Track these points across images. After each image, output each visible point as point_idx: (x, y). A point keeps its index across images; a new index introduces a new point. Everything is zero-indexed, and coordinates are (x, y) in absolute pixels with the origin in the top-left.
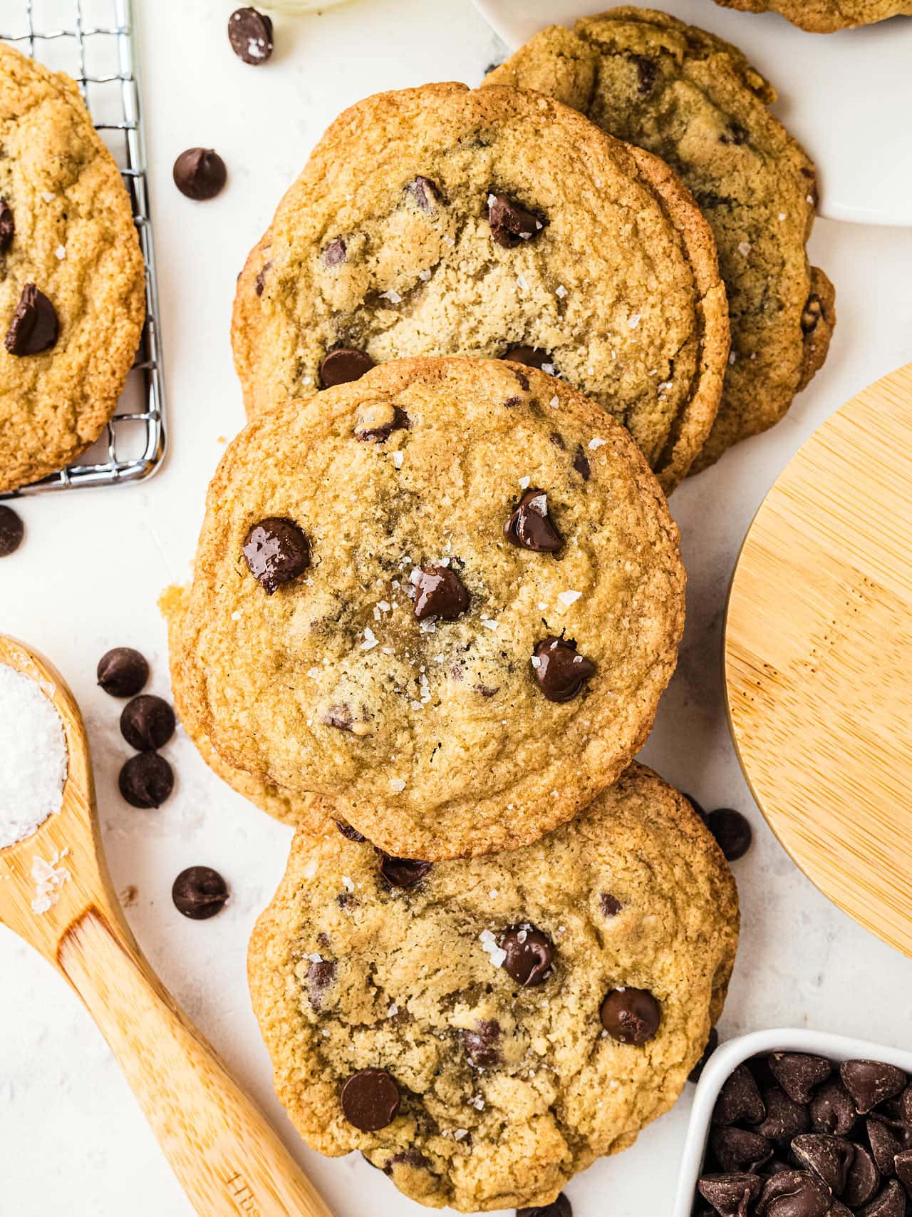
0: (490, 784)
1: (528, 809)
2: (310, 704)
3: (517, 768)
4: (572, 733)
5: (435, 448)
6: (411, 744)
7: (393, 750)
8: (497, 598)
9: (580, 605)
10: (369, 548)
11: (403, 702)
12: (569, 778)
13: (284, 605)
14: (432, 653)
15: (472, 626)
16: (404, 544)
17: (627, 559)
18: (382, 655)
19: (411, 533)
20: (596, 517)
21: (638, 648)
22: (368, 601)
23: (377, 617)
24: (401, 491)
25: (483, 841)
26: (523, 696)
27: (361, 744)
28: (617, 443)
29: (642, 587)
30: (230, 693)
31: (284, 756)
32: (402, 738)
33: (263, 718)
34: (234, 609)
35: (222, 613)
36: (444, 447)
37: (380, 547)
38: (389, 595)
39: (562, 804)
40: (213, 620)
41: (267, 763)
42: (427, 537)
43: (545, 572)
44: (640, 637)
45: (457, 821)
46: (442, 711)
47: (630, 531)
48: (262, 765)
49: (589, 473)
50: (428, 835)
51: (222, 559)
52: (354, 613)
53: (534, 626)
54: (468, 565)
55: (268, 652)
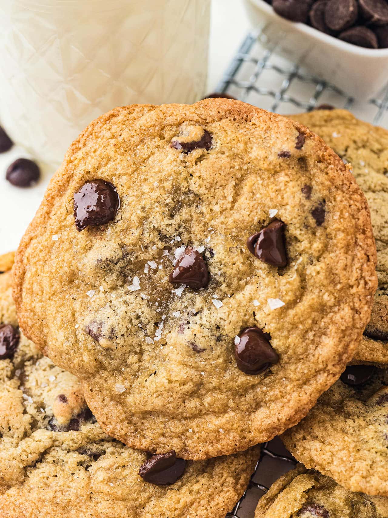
0: (180, 411)
1: (201, 436)
2: (81, 314)
3: (202, 407)
4: (250, 396)
5: (220, 169)
6: (137, 365)
7: (124, 364)
8: (228, 286)
9: (282, 312)
10: (154, 221)
11: (141, 335)
12: (235, 426)
13: (87, 241)
14: (174, 309)
15: (205, 300)
16: (179, 227)
17: (327, 291)
18: (138, 298)
19: (186, 221)
20: (316, 254)
21: (314, 355)
22: (142, 257)
23: (146, 271)
24: (189, 190)
25: (166, 446)
26: (221, 360)
27: (104, 353)
28: (353, 206)
29: (331, 314)
30: (36, 287)
31: (54, 342)
32: (132, 359)
33: (49, 312)
34: (56, 233)
35: (48, 232)
36: (227, 170)
37: (162, 223)
38: (160, 258)
39: (224, 442)
40: (42, 235)
41: (45, 342)
42: (196, 228)
43: (267, 279)
44: (318, 348)
45: (154, 426)
46: (165, 350)
47: (337, 272)
48: (42, 342)
49: (323, 221)
50: (132, 428)
51: (61, 196)
52: (129, 262)
53: (245, 315)
54: (215, 256)
55: (66, 269)
